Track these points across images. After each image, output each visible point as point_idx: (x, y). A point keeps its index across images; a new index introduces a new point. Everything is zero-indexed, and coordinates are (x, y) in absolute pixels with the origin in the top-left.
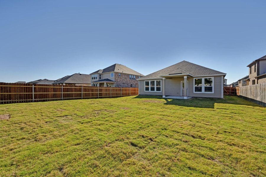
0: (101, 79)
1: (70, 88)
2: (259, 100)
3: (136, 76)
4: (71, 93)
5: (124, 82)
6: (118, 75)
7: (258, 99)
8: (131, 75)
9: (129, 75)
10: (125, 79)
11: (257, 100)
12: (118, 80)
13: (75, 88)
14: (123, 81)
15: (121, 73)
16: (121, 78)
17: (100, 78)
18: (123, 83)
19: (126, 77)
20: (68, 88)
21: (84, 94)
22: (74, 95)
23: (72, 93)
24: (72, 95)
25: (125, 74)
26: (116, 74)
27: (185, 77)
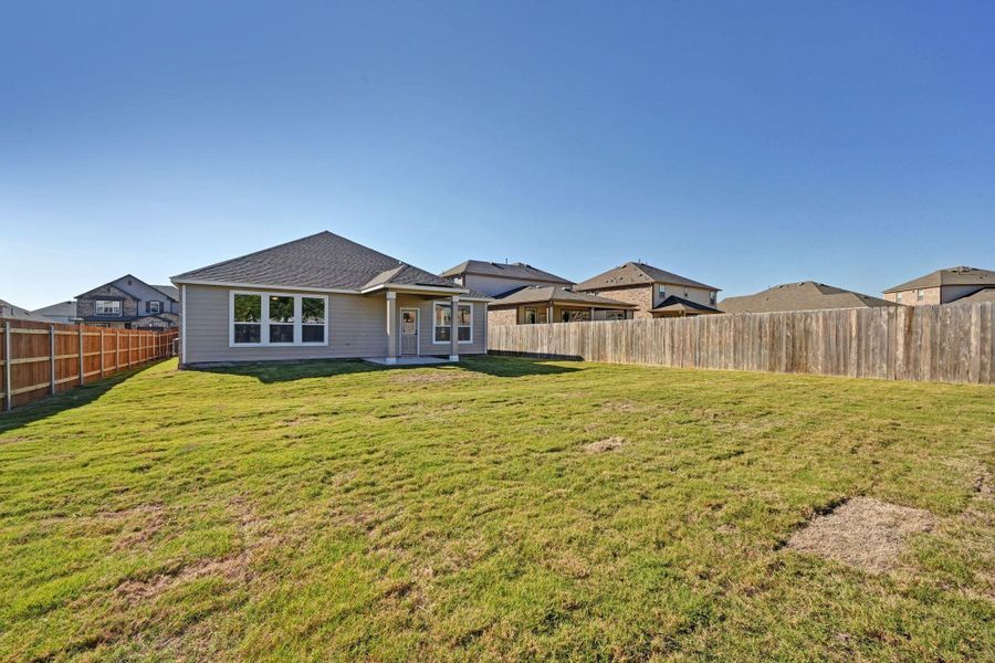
27: (456, 299)
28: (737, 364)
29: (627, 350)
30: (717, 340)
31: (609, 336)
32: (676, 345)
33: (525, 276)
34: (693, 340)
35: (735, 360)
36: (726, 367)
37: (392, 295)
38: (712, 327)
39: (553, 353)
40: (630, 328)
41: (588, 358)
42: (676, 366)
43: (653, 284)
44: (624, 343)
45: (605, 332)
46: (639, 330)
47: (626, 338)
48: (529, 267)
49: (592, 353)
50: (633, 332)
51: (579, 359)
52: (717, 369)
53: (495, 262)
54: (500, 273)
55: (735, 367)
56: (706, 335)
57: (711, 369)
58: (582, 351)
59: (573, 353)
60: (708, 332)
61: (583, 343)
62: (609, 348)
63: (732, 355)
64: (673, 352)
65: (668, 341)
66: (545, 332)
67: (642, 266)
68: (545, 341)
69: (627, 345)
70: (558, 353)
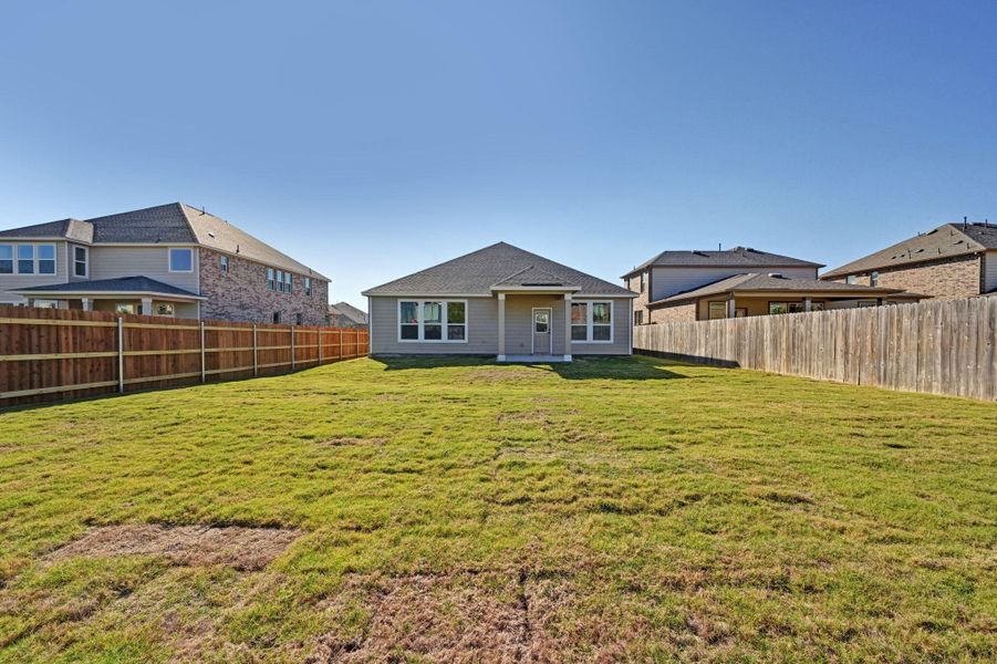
0: (87, 276)
1: (39, 327)
2: (703, 355)
3: (292, 274)
4: (52, 356)
5: (246, 300)
6: (214, 265)
7: (701, 352)
8: (275, 270)
9: (267, 266)
10: (250, 288)
11: (697, 354)
12: (219, 291)
13: (74, 327)
14: (238, 294)
15: (229, 257)
16: (229, 279)
17: (80, 269)
18: (242, 307)
19: (254, 276)
20: (30, 327)
21: (130, 363)
22: (68, 373)
23: (59, 356)
24: (59, 368)
25: (250, 262)
26: (207, 257)
27: (568, 297)
28: (947, 383)
29: (787, 356)
30: (914, 344)
31: (768, 336)
32: (851, 351)
33: (739, 263)
34: (877, 343)
35: (944, 377)
36: (929, 387)
37: (502, 297)
38: (906, 322)
39: (710, 356)
40: (791, 324)
41: (744, 364)
42: (851, 381)
43: (981, 254)
44: (784, 345)
45: (763, 330)
46: (802, 327)
47: (787, 339)
48: (751, 250)
49: (750, 359)
50: (794, 330)
51: (735, 365)
52: (913, 390)
53: (699, 250)
54: (703, 261)
55: (945, 389)
56: (895, 335)
57: (903, 389)
58: (739, 355)
59: (729, 357)
60: (899, 330)
61: (739, 345)
62: (768, 352)
63: (939, 368)
64: (847, 361)
65: (840, 344)
66: (703, 331)
67: (965, 228)
68: (703, 341)
69: (788, 349)
70: (715, 357)
